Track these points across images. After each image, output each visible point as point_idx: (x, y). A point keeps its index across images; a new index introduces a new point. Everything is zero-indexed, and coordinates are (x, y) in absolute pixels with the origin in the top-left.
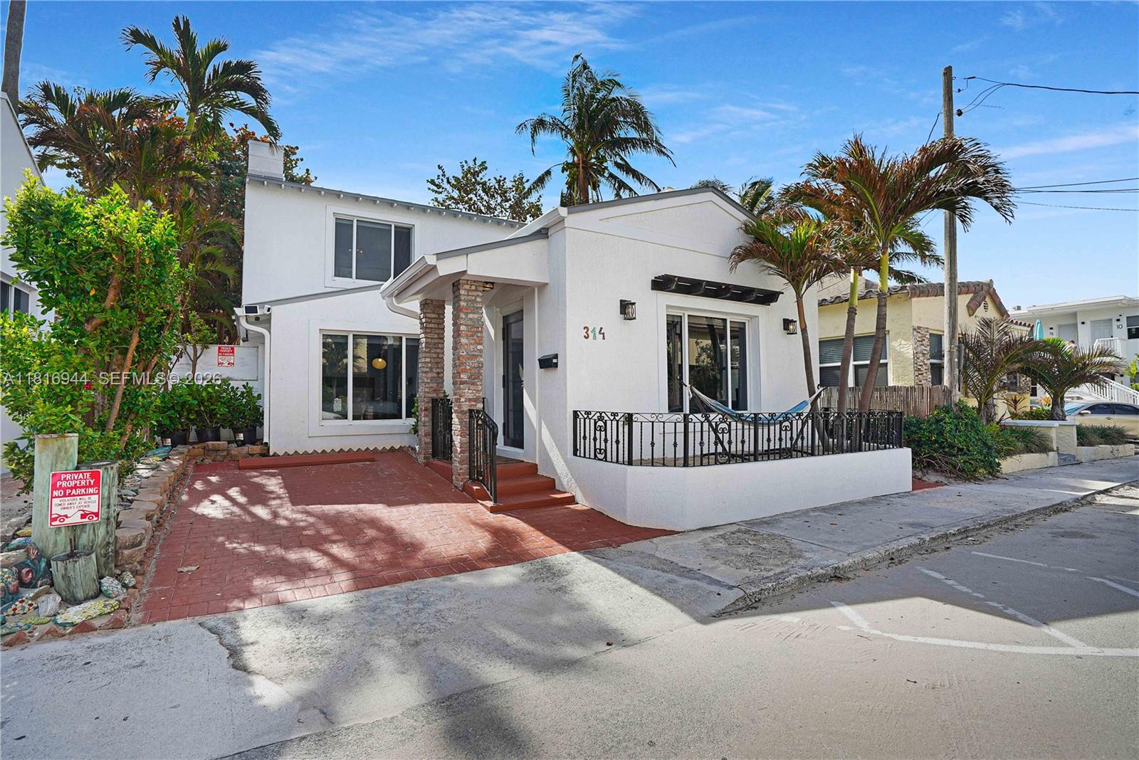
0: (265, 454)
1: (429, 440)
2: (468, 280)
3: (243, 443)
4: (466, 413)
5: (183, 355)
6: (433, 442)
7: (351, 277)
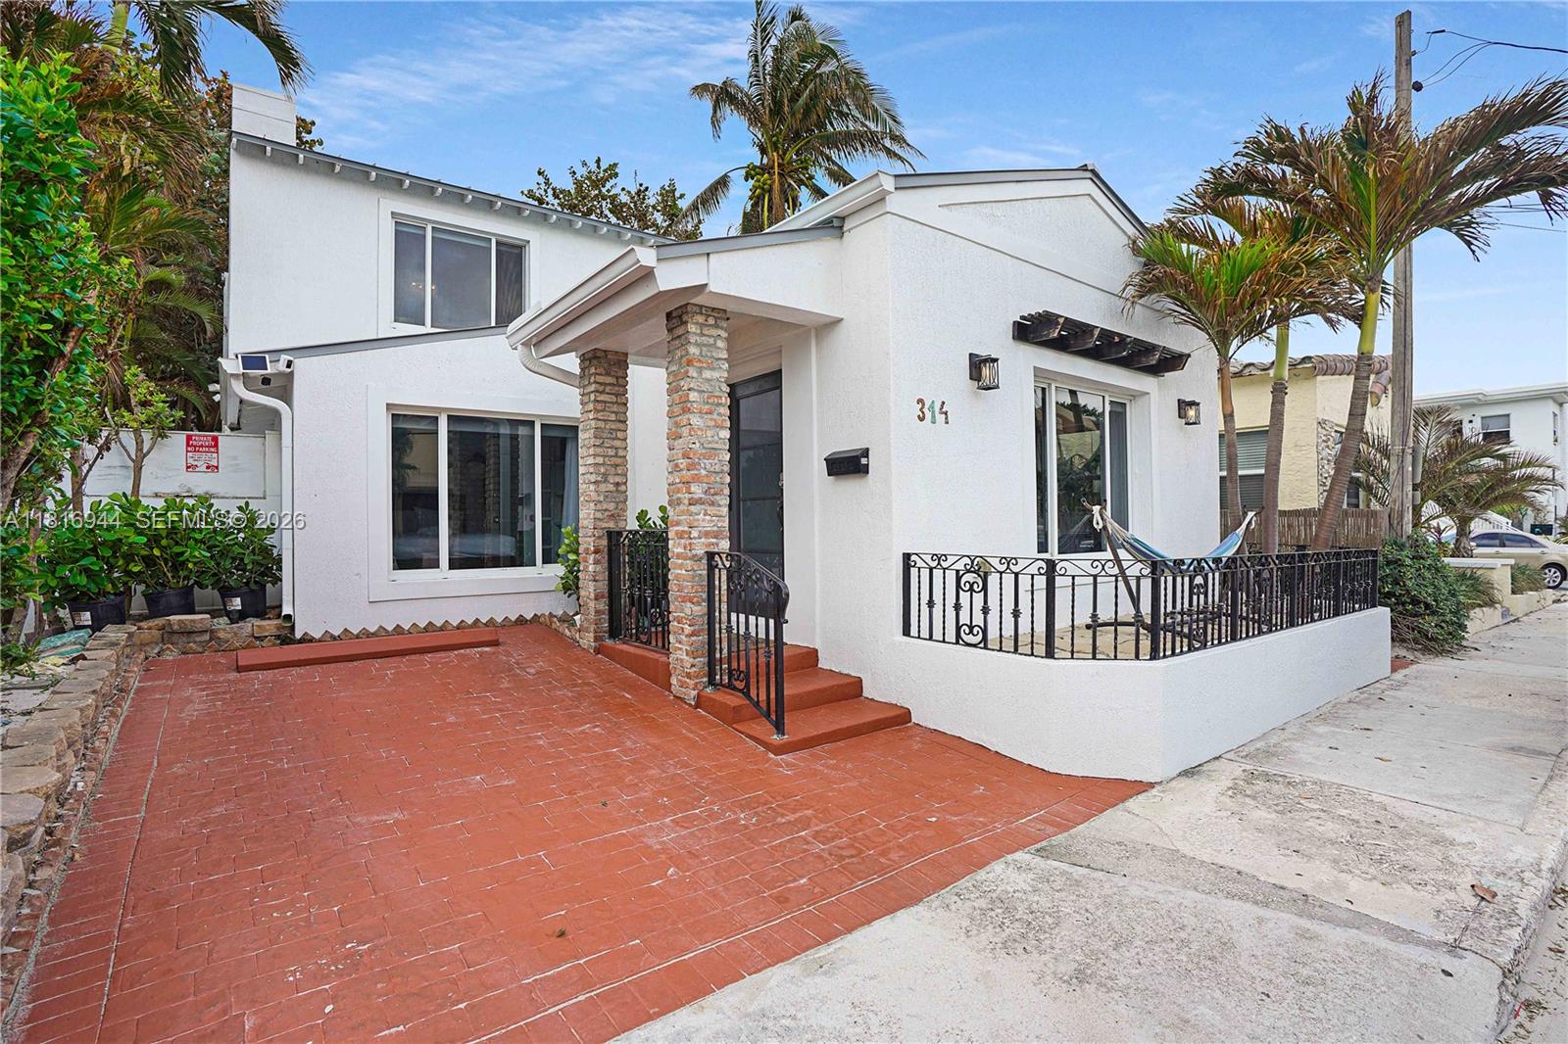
0: (286, 637)
1: (603, 605)
2: (701, 307)
3: (242, 616)
4: (701, 558)
5: (113, 445)
6: (611, 612)
7: (424, 325)
